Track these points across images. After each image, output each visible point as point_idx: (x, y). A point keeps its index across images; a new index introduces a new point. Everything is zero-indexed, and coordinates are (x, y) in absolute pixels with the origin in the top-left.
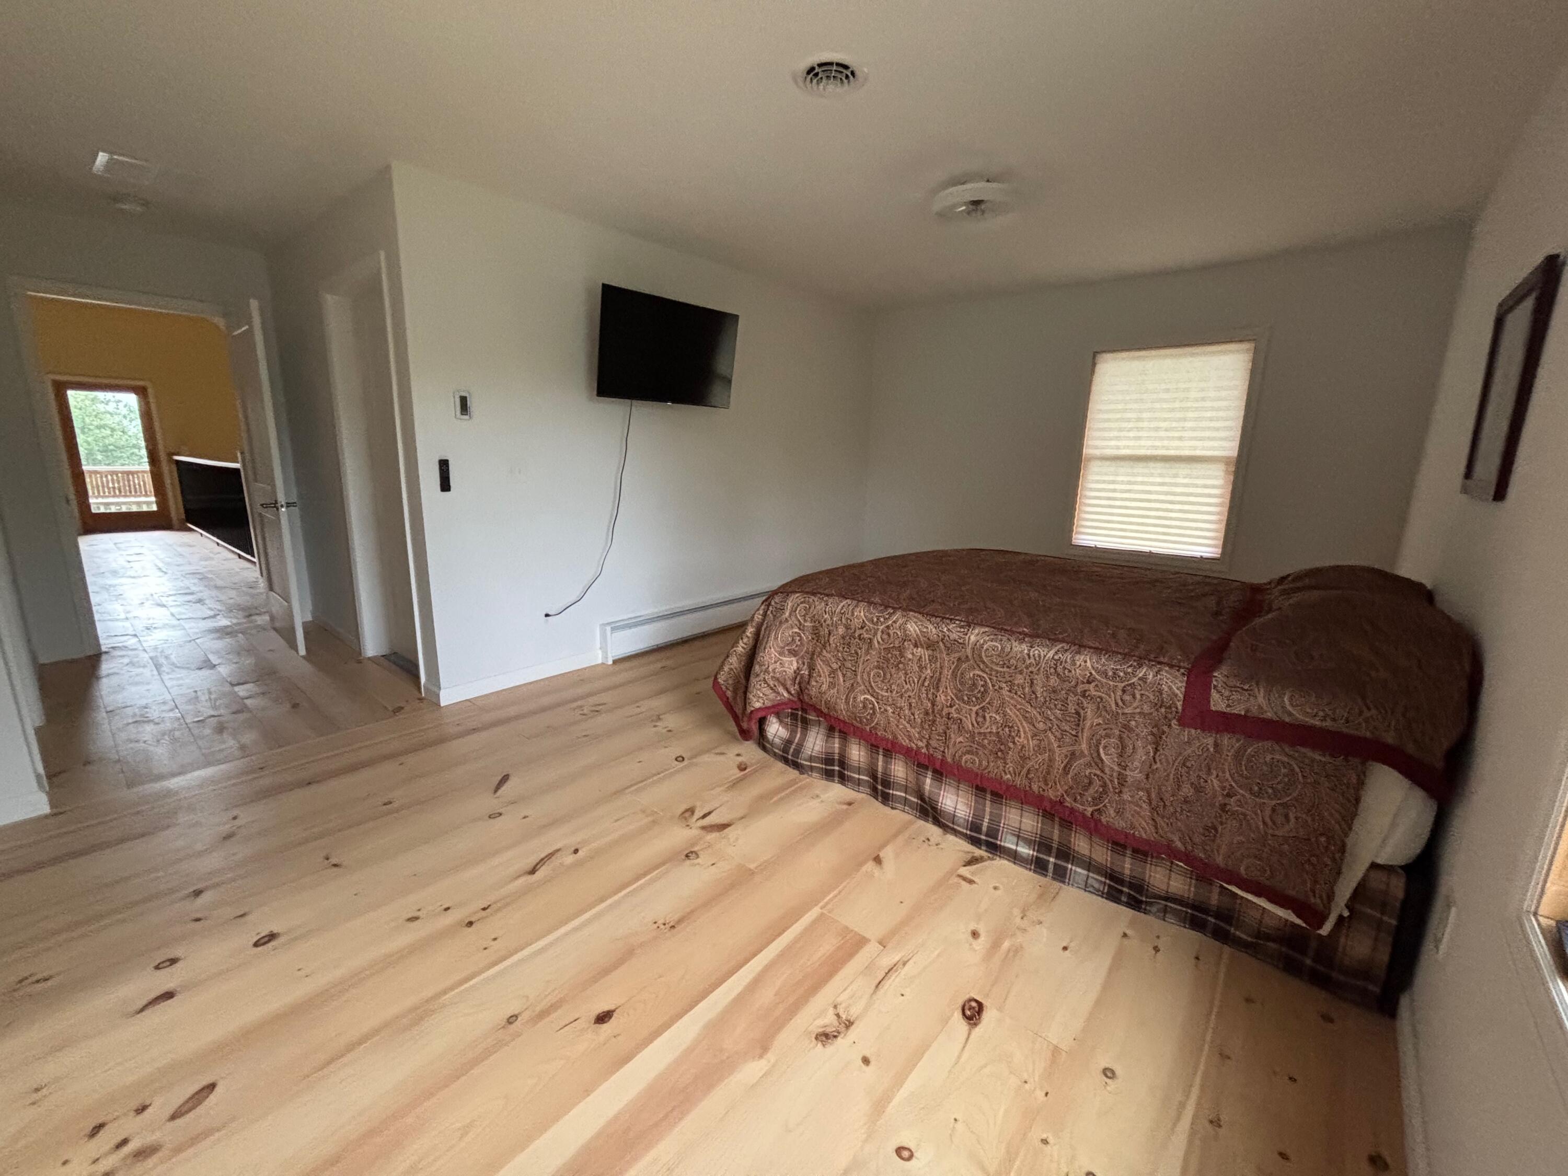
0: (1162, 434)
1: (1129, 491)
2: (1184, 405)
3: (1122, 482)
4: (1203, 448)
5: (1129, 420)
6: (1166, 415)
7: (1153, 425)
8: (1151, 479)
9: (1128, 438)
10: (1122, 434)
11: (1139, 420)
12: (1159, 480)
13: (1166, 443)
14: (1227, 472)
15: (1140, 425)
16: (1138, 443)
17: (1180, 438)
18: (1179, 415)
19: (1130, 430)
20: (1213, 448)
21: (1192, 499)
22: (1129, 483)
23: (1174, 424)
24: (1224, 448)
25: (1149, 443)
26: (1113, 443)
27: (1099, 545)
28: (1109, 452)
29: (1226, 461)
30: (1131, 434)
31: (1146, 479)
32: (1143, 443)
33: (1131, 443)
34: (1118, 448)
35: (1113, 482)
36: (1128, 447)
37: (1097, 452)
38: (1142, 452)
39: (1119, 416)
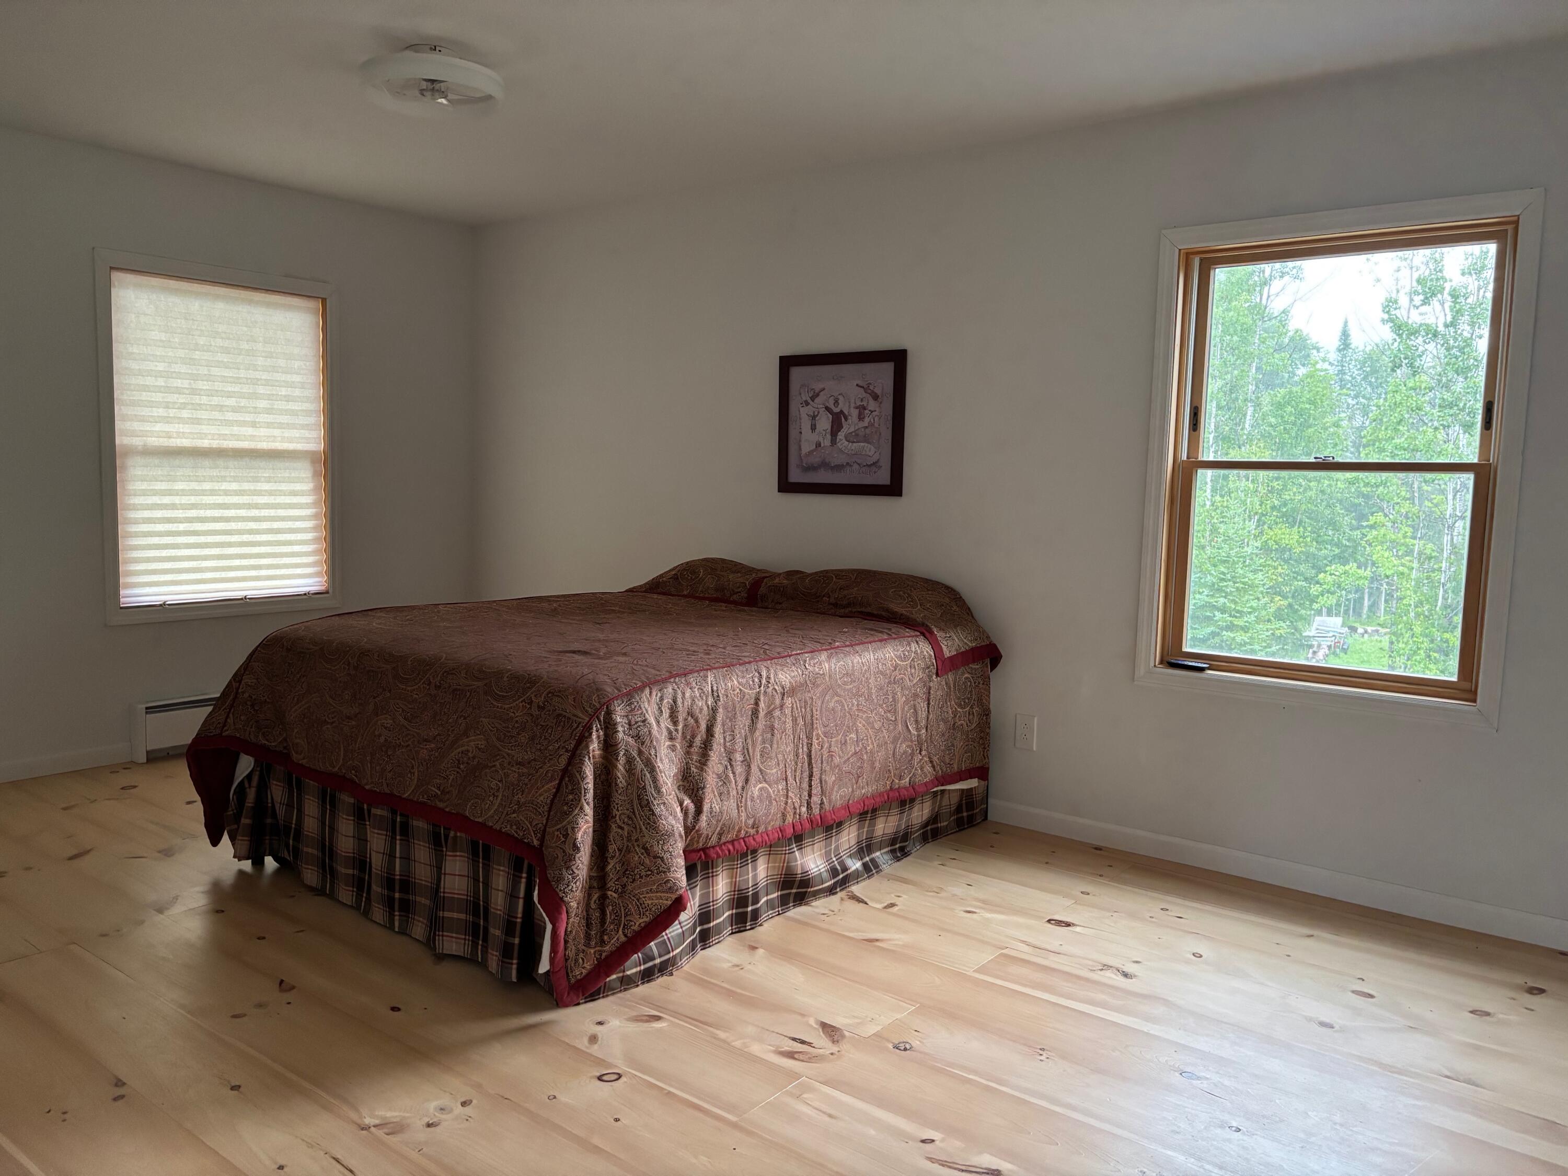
0: (230, 416)
1: (194, 506)
2: (252, 374)
3: (183, 493)
4: (283, 439)
5: (178, 391)
6: (230, 388)
7: (216, 400)
8: (225, 486)
9: (181, 420)
10: (172, 413)
11: (194, 392)
12: (234, 486)
13: (236, 430)
14: (316, 474)
15: (196, 399)
16: (196, 428)
17: (254, 424)
18: (246, 389)
19: (183, 406)
20: (290, 440)
21: (281, 512)
22: (194, 493)
23: (243, 402)
24: (307, 440)
25: (213, 429)
26: (158, 427)
27: (172, 599)
28: (153, 441)
29: (311, 456)
30: (185, 414)
31: (216, 486)
32: (205, 429)
33: (186, 429)
34: (169, 436)
35: (170, 493)
36: (180, 435)
37: (137, 442)
38: (205, 443)
39: (161, 382)
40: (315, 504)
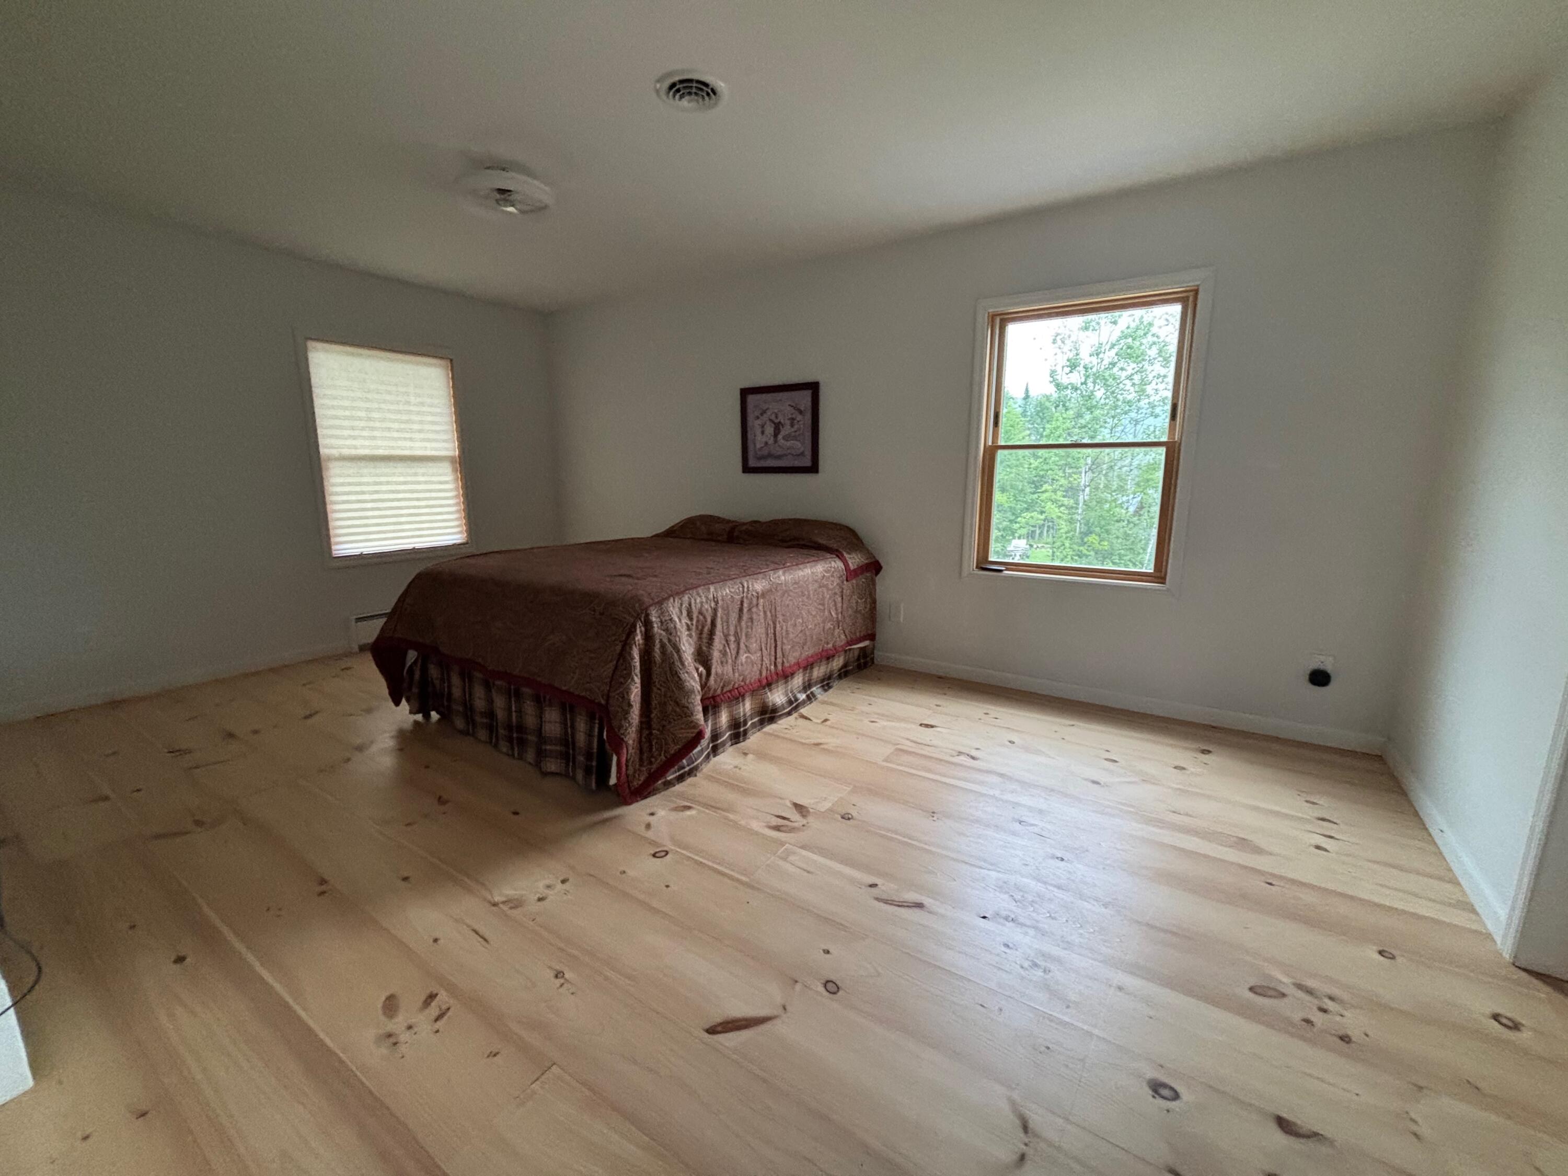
0: (396, 435)
1: (377, 492)
2: (406, 408)
3: (368, 484)
4: (432, 449)
5: (360, 419)
6: (393, 416)
7: (384, 425)
8: (395, 479)
9: (364, 438)
10: (356, 433)
11: (369, 419)
12: (402, 479)
13: (400, 443)
14: (455, 470)
15: (371, 424)
16: (373, 443)
17: (411, 439)
18: (404, 417)
19: (363, 429)
20: (436, 449)
21: (434, 495)
22: (376, 483)
23: (403, 426)
24: (447, 449)
25: (385, 443)
26: (348, 442)
27: (366, 551)
28: (346, 452)
29: (452, 460)
30: (365, 433)
31: (390, 479)
32: (379, 443)
33: (367, 443)
34: (355, 448)
35: (360, 484)
36: (363, 447)
37: (335, 452)
38: (381, 452)
39: (347, 413)
40: (457, 489)
